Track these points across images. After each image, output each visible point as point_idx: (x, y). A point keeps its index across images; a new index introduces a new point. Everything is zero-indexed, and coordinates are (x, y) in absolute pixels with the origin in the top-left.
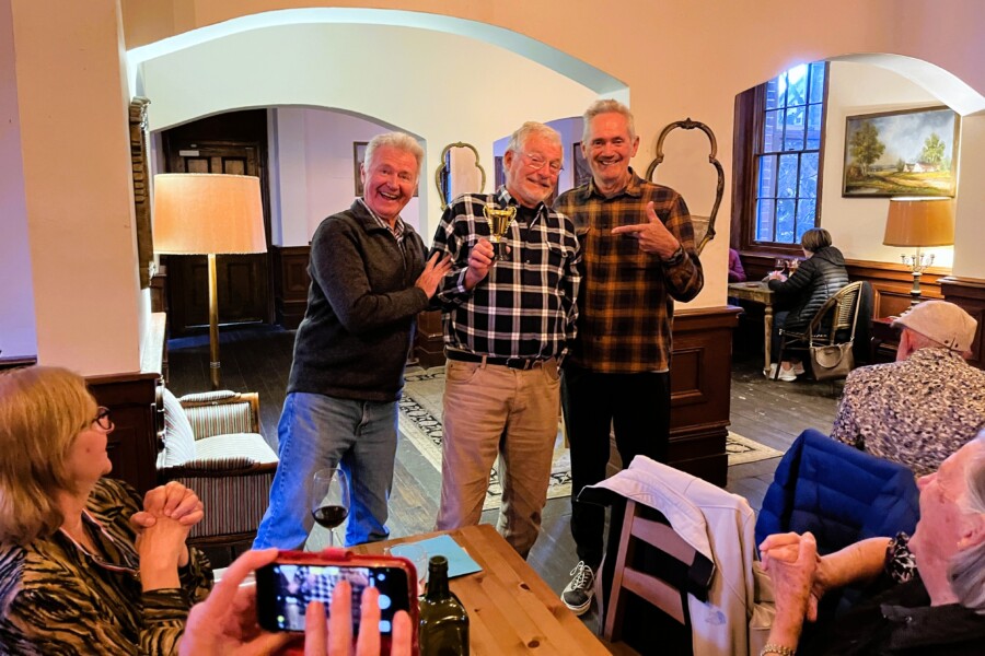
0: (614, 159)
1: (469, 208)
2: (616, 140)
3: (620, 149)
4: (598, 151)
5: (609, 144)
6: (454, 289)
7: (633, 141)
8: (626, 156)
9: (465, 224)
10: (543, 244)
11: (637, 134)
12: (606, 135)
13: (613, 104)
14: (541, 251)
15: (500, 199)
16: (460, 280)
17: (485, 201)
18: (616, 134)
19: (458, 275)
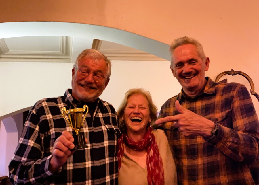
0: (193, 73)
1: (47, 110)
2: (191, 61)
3: (195, 67)
4: (180, 70)
5: (186, 65)
6: (43, 175)
7: (204, 61)
8: (201, 71)
9: (46, 121)
10: (103, 127)
11: (207, 55)
12: (184, 58)
13: (185, 39)
14: (102, 131)
15: (66, 100)
16: (47, 167)
17: (57, 103)
18: (190, 57)
19: (45, 162)
